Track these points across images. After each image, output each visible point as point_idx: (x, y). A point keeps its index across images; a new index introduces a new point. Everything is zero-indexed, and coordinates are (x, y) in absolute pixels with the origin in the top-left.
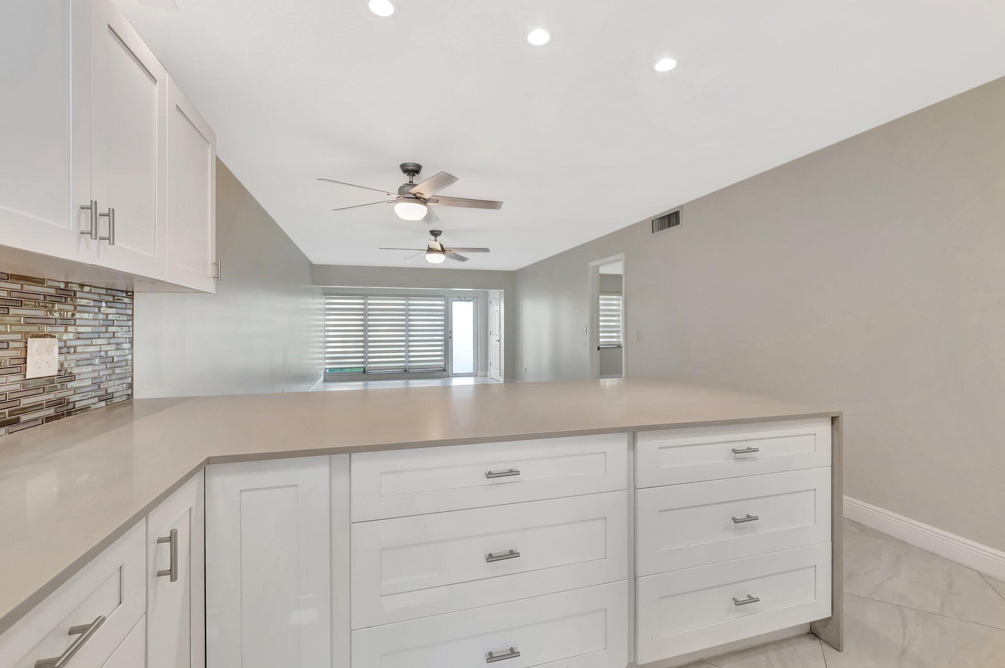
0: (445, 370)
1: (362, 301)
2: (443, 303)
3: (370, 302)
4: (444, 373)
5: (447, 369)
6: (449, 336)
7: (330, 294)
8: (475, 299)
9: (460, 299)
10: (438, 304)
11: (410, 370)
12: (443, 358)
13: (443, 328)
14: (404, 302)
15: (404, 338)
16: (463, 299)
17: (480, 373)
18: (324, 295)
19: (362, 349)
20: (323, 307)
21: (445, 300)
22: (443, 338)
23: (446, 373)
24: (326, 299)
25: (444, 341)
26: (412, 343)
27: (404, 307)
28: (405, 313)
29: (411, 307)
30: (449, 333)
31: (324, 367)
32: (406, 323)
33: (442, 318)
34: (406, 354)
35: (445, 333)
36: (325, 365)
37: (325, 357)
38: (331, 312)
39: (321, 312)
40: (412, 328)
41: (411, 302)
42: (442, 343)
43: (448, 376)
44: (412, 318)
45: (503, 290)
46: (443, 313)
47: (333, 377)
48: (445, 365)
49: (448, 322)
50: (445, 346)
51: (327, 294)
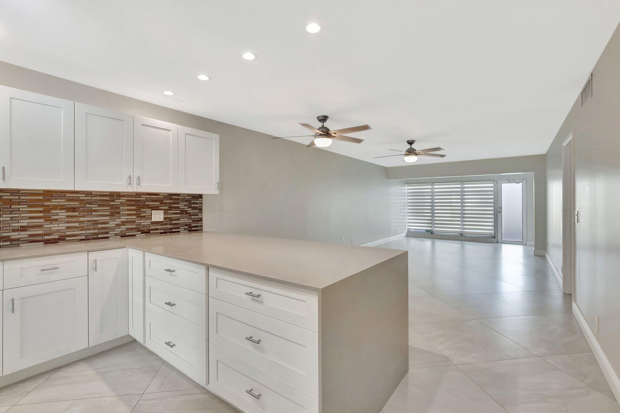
0: (494, 237)
1: (430, 187)
2: (492, 185)
3: (436, 187)
4: (494, 239)
5: (496, 237)
6: (498, 211)
7: (410, 183)
8: (525, 181)
9: (509, 181)
10: (489, 186)
11: (465, 235)
12: (493, 228)
13: (492, 205)
14: (460, 186)
15: (460, 212)
16: (512, 181)
17: (528, 243)
18: (406, 184)
19: (430, 218)
20: (406, 191)
21: (495, 183)
22: (492, 212)
23: (495, 240)
24: (408, 186)
25: (494, 214)
26: (466, 216)
27: (460, 190)
28: (460, 194)
29: (466, 189)
30: (499, 209)
31: (407, 227)
32: (461, 201)
33: (492, 197)
34: (462, 223)
35: (494, 208)
36: (408, 226)
37: (408, 222)
38: (411, 194)
39: (405, 195)
40: (466, 204)
41: (466, 186)
42: (492, 216)
43: (497, 242)
44: (466, 197)
45: (534, 173)
46: (493, 193)
47: (411, 234)
48: (495, 233)
49: (497, 200)
50: (494, 218)
51: (408, 183)
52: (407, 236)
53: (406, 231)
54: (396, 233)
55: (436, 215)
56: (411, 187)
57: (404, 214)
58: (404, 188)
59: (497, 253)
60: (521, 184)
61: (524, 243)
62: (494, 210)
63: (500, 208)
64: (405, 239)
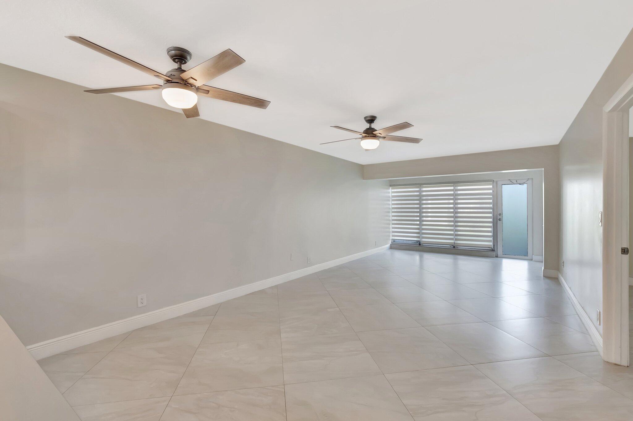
0: (493, 250)
1: (418, 189)
2: (491, 186)
3: (424, 189)
5: (496, 249)
6: (498, 218)
8: (530, 181)
9: (511, 182)
10: (487, 188)
11: (458, 247)
12: (491, 239)
13: (491, 210)
14: (452, 188)
16: (515, 182)
17: (535, 258)
18: (390, 186)
19: (418, 227)
20: (390, 195)
21: (495, 183)
22: (491, 220)
23: (494, 253)
24: (392, 189)
25: (493, 222)
26: (459, 224)
27: (452, 192)
28: (453, 197)
29: (459, 192)
30: (498, 216)
31: (391, 238)
32: (454, 206)
33: (491, 201)
34: (454, 233)
35: (493, 215)
36: (392, 236)
37: (392, 231)
38: (396, 199)
39: (389, 199)
40: (459, 210)
41: (459, 188)
42: (491, 225)
43: (497, 257)
44: (459, 201)
45: (543, 169)
46: (492, 196)
47: (396, 246)
48: (494, 245)
49: (497, 205)
50: (493, 227)
51: (393, 185)
52: (391, 248)
53: (390, 242)
54: (376, 245)
55: (424, 223)
56: (396, 190)
57: (388, 222)
58: (386, 191)
59: (496, 271)
60: (525, 185)
61: (529, 257)
62: (493, 217)
63: (500, 215)
64: (389, 252)
